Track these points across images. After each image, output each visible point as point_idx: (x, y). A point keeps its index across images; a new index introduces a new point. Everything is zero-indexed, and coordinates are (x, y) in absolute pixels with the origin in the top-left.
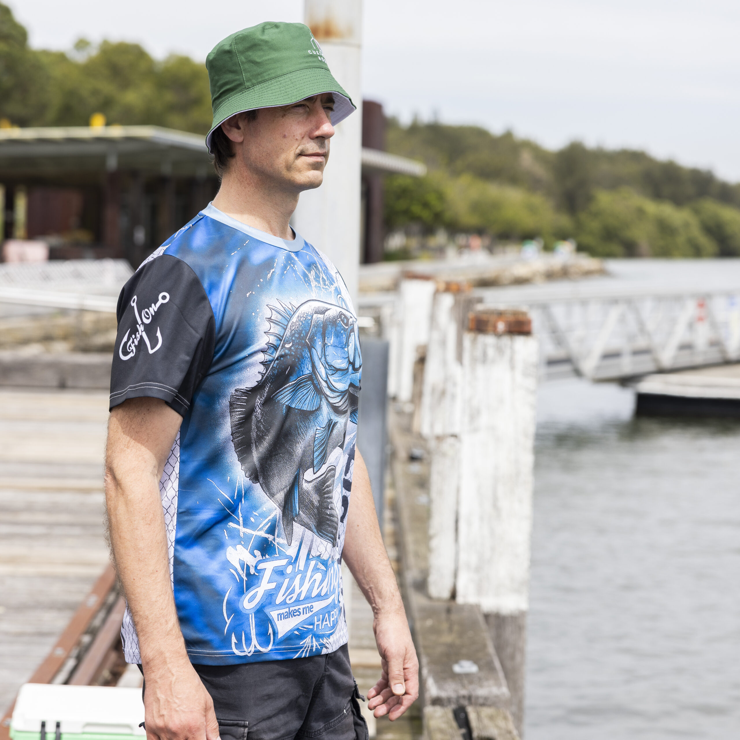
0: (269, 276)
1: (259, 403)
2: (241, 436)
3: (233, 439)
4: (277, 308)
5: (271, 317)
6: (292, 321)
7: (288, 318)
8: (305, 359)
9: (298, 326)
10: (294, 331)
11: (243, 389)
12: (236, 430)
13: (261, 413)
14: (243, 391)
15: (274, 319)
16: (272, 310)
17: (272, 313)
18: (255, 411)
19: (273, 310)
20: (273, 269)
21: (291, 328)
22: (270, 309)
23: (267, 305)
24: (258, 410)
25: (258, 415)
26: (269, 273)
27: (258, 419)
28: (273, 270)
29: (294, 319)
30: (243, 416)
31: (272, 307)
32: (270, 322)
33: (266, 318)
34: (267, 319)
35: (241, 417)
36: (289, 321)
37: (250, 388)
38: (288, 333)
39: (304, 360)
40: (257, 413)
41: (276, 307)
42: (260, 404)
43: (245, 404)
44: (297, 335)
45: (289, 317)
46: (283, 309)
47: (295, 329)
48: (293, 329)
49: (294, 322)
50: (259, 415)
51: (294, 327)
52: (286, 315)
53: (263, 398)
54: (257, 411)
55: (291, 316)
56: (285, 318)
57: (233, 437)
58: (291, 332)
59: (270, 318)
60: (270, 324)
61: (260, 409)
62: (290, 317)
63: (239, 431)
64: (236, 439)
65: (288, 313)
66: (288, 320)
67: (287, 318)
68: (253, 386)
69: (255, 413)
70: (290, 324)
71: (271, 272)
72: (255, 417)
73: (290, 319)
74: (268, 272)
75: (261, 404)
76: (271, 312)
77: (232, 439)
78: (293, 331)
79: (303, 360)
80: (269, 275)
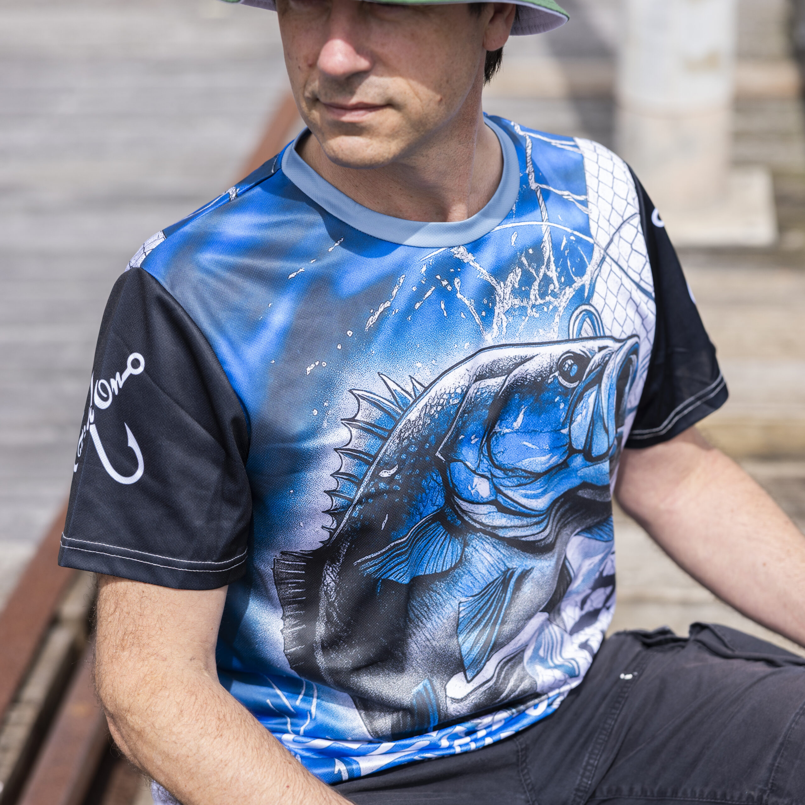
0: (372, 320)
1: (331, 570)
2: (300, 625)
3: (284, 628)
4: (374, 394)
5: (356, 415)
6: (408, 418)
7: (398, 414)
8: (427, 491)
9: (420, 427)
10: (409, 439)
11: (296, 553)
12: (291, 612)
13: (335, 590)
14: (297, 555)
15: (363, 419)
16: (361, 400)
17: (359, 407)
18: (324, 584)
19: (364, 398)
20: (386, 304)
21: (402, 434)
22: (357, 397)
23: (350, 391)
24: (330, 583)
25: (330, 592)
26: (373, 314)
27: (331, 598)
28: (388, 304)
29: (413, 415)
30: (301, 590)
31: (360, 393)
32: (351, 428)
33: (342, 420)
34: (343, 422)
35: (298, 592)
36: (400, 419)
37: (309, 551)
38: (391, 445)
39: (426, 494)
40: (329, 588)
41: (371, 393)
42: (332, 572)
43: (304, 572)
44: (413, 449)
45: (400, 411)
46: (388, 395)
47: (411, 436)
48: (406, 436)
49: (411, 420)
50: (332, 593)
51: (410, 432)
52: (394, 407)
53: (338, 564)
54: (328, 584)
55: (407, 407)
56: (389, 414)
57: (284, 625)
58: (398, 444)
59: (353, 419)
60: (351, 431)
61: (333, 580)
62: (402, 409)
63: (296, 614)
64: (289, 629)
65: (400, 403)
66: (398, 417)
67: (394, 414)
68: (314, 549)
69: (325, 587)
70: (400, 427)
71: (381, 310)
72: (325, 593)
73: (403, 415)
74: (372, 311)
75: (335, 572)
76: (357, 405)
77: (281, 628)
78: (406, 441)
79: (424, 494)
80: (372, 317)
